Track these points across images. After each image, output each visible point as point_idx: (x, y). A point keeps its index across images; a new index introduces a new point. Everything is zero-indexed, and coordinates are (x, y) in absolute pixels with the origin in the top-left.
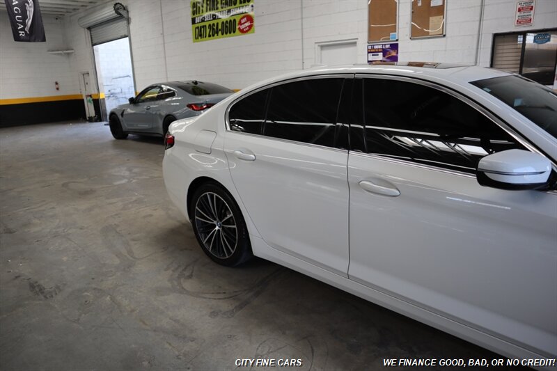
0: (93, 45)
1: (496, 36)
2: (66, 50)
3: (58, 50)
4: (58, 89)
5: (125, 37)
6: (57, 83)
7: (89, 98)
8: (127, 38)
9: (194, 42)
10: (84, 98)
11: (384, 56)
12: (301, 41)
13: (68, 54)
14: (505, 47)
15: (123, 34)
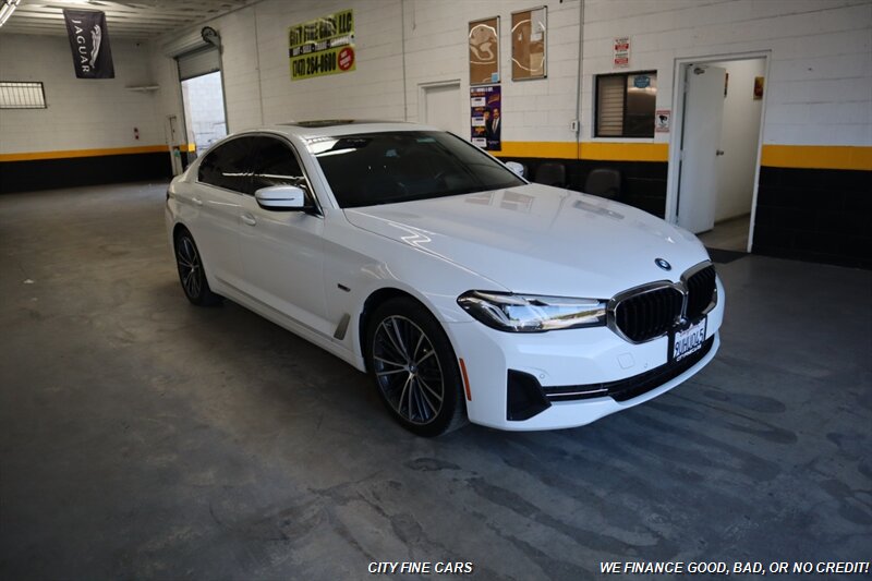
0: (181, 80)
1: (599, 78)
2: (148, 85)
3: (139, 86)
4: (137, 137)
5: (217, 70)
6: (136, 130)
7: (176, 150)
8: (219, 73)
9: (292, 80)
10: (171, 150)
11: (487, 101)
12: (402, 82)
13: (153, 91)
14: (611, 91)
15: (214, 67)
